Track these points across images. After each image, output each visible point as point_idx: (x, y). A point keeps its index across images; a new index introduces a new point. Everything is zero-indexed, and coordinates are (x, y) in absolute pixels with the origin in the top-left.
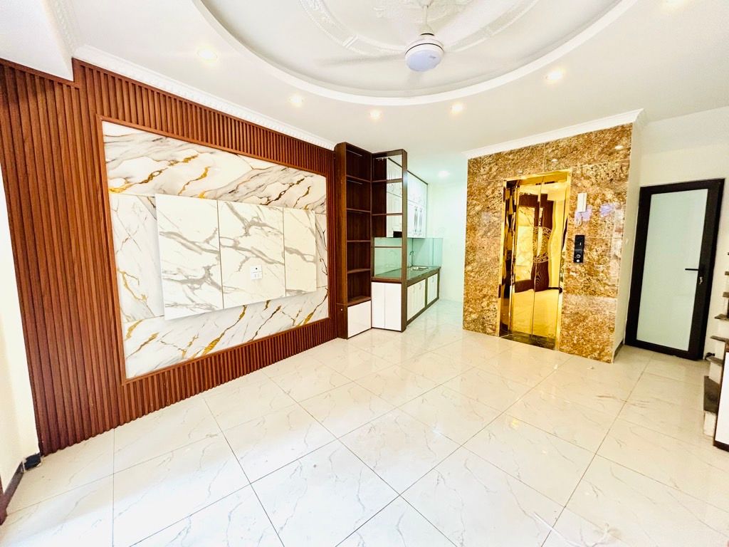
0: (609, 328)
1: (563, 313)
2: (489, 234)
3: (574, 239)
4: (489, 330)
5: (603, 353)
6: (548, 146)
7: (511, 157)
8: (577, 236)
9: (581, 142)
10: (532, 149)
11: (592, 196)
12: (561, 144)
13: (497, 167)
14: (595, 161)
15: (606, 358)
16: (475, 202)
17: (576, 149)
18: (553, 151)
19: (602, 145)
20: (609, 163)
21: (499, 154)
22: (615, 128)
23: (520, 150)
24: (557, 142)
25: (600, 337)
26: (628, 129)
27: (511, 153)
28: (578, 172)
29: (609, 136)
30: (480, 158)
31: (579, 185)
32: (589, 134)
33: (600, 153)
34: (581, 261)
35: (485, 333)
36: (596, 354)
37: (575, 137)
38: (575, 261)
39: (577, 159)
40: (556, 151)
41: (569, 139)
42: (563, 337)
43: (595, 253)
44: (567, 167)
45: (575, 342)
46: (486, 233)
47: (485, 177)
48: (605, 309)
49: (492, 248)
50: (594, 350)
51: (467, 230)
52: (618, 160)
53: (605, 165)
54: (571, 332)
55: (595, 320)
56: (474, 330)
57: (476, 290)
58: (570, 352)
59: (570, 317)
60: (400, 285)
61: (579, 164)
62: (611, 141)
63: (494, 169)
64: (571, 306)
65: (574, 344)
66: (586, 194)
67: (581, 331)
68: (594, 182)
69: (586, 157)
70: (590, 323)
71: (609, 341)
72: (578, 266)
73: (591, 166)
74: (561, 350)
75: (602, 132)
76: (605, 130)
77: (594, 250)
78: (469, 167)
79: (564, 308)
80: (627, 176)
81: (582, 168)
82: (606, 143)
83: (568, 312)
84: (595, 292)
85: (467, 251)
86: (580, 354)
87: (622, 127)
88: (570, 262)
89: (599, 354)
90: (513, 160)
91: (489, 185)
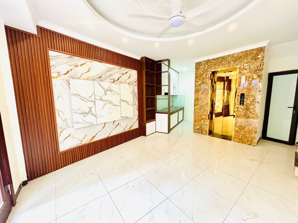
0: (255, 132)
1: (235, 126)
2: (204, 93)
3: (240, 95)
4: (204, 133)
5: (252, 142)
6: (229, 56)
7: (213, 61)
9: (243, 54)
10: (222, 58)
11: (248, 77)
12: (235, 56)
13: (207, 66)
14: (249, 62)
15: (253, 144)
16: (198, 80)
17: (241, 57)
18: (231, 58)
19: (252, 56)
20: (255, 63)
21: (208, 60)
22: (258, 48)
23: (217, 58)
24: (233, 55)
25: (251, 135)
26: (263, 49)
27: (213, 59)
28: (242, 67)
29: (255, 52)
30: (201, 62)
31: (242, 72)
32: (247, 51)
33: (251, 59)
34: (243, 104)
35: (202, 134)
36: (249, 143)
37: (240, 52)
38: (240, 104)
39: (241, 61)
40: (233, 58)
41: (238, 53)
42: (235, 136)
43: (249, 101)
44: (237, 65)
45: (240, 138)
46: (203, 93)
47: (202, 70)
48: (253, 124)
49: (205, 99)
50: (248, 141)
51: (195, 92)
52: (259, 62)
53: (253, 64)
54: (238, 134)
55: (249, 128)
56: (198, 133)
57: (199, 116)
58: (238, 142)
59: (238, 127)
60: (167, 114)
61: (242, 64)
62: (256, 54)
63: (206, 66)
64: (238, 123)
65: (240, 139)
66: (245, 76)
67: (242, 133)
68: (249, 71)
69: (245, 61)
70: (247, 130)
71: (254, 137)
72: (241, 106)
73: (247, 64)
74: (234, 141)
75: (252, 50)
76: (253, 49)
77: (249, 99)
78: (196, 66)
79: (236, 124)
80: (263, 69)
81: (243, 65)
82: (254, 55)
83: (237, 125)
84: (249, 117)
85: (195, 101)
86: (242, 142)
87: (261, 48)
88: (238, 105)
89: (250, 143)
90: (214, 62)
91: (204, 73)
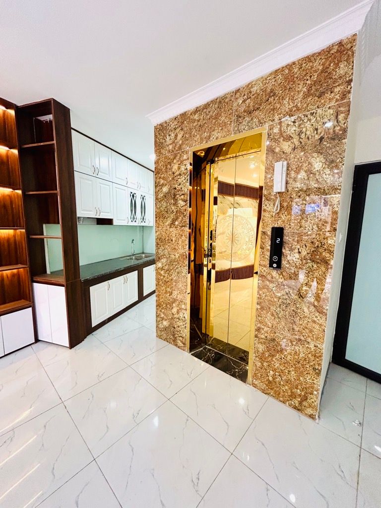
0: (314, 369)
1: (256, 336)
2: (177, 223)
3: (269, 233)
4: (180, 344)
5: (304, 403)
6: (238, 95)
7: (196, 117)
8: (273, 229)
9: (279, 81)
10: (220, 102)
11: (294, 167)
12: (254, 90)
13: (182, 133)
14: (298, 109)
15: (309, 411)
16: (162, 181)
17: (273, 93)
18: (244, 101)
19: (309, 82)
20: (319, 111)
21: (184, 115)
22: (329, 49)
23: (207, 106)
24: (249, 86)
25: (301, 379)
26: (349, 46)
27: (197, 111)
28: (276, 130)
29: (318, 65)
30: (166, 122)
31: (277, 150)
32: (290, 67)
33: (306, 96)
34: (279, 266)
35: (176, 345)
36: (296, 402)
37: (271, 74)
38: (271, 266)
39: (273, 109)
40: (249, 101)
41: (264, 80)
42: (257, 370)
43: (297, 256)
44: (261, 123)
45: (271, 379)
46: (173, 223)
47: (171, 147)
48: (309, 340)
49: (180, 242)
50: (293, 396)
51: (156, 218)
52: (333, 103)
53: (312, 114)
54: (265, 364)
55: (296, 353)
56: (166, 340)
57: (166, 292)
58: (263, 391)
59: (265, 343)
61: (276, 117)
62: (322, 72)
63: (180, 136)
64: (266, 329)
65: (270, 382)
66: (285, 163)
67: (277, 365)
68: (297, 143)
69: (287, 105)
70: (289, 357)
71: (313, 388)
72: (274, 273)
73: (293, 118)
74: (255, 386)
75: (309, 59)
76: (313, 55)
77: (296, 251)
78: (156, 136)
79: (258, 330)
80: (345, 130)
81: (280, 123)
82: (315, 78)
83: (263, 337)
84: (296, 313)
85: (157, 244)
86: (277, 396)
87: (340, 44)
88: (265, 266)
89: (300, 403)
90: (198, 121)
91: (175, 158)
